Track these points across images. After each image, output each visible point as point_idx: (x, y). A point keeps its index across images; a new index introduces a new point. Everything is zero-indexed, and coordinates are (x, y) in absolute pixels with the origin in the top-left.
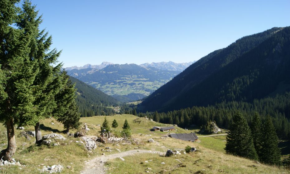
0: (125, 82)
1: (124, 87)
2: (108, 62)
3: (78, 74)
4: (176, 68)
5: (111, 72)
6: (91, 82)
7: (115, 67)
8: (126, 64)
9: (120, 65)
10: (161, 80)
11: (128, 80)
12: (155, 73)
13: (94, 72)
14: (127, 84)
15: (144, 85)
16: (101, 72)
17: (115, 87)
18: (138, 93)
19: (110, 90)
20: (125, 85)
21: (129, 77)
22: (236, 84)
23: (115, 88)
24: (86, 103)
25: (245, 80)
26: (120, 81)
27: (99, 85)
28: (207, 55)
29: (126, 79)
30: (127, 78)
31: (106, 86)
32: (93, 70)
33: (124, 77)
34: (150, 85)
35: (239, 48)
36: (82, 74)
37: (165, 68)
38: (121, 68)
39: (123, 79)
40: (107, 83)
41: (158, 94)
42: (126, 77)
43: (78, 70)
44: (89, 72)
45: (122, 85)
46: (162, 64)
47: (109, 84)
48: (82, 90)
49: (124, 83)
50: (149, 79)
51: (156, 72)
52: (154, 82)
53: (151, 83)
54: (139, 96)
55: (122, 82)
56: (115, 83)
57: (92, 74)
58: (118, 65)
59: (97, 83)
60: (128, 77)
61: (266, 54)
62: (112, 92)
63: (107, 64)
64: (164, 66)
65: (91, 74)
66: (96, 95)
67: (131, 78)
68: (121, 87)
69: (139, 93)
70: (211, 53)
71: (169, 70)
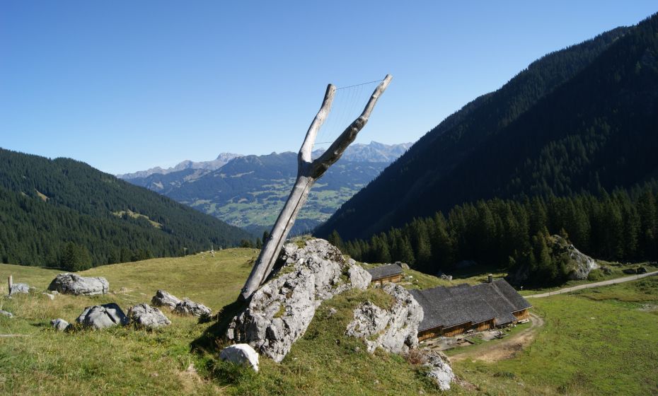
0: (273, 194)
1: (270, 206)
2: (233, 153)
3: (163, 185)
4: (388, 157)
5: (240, 175)
6: (195, 201)
7: (247, 161)
8: (273, 154)
9: (258, 157)
10: (356, 185)
11: (278, 190)
12: (341, 169)
13: (201, 176)
14: (277, 199)
15: (316, 198)
16: (215, 176)
17: (251, 209)
18: (303, 218)
19: (239, 215)
20: (273, 202)
21: (281, 183)
22: (550, 157)
23: (249, 211)
24: (167, 244)
25: (573, 148)
26: (262, 192)
27: (213, 206)
28: (460, 109)
29: (274, 189)
30: (277, 186)
31: (230, 208)
32: (196, 173)
33: (269, 184)
34: (331, 199)
35: (541, 79)
36: (173, 184)
37: (364, 158)
38: (261, 164)
39: (268, 189)
40: (231, 201)
41: (349, 211)
42: (273, 183)
43: (162, 175)
44: (188, 178)
45: (265, 203)
46: (356, 150)
47: (237, 202)
48: (163, 216)
49: (271, 196)
50: (326, 184)
51: (343, 166)
52: (339, 190)
53: (332, 193)
54: (308, 224)
55: (265, 196)
56: (250, 199)
57: (195, 182)
58: (255, 156)
59: (208, 201)
60: (279, 183)
61: (618, 78)
62: (245, 220)
63: (231, 158)
64: (360, 153)
65: (192, 181)
66: (200, 226)
67: (287, 185)
68: (265, 207)
69: (307, 217)
70: (469, 104)
71: (371, 161)
